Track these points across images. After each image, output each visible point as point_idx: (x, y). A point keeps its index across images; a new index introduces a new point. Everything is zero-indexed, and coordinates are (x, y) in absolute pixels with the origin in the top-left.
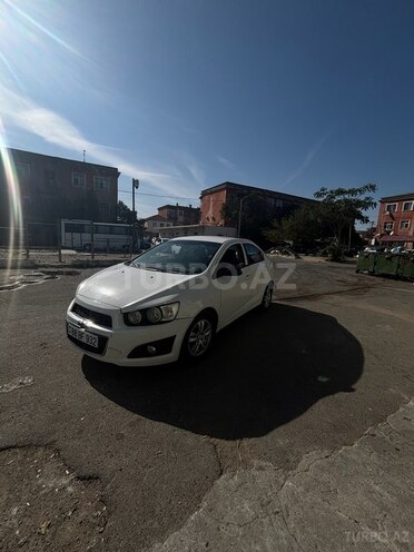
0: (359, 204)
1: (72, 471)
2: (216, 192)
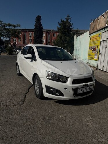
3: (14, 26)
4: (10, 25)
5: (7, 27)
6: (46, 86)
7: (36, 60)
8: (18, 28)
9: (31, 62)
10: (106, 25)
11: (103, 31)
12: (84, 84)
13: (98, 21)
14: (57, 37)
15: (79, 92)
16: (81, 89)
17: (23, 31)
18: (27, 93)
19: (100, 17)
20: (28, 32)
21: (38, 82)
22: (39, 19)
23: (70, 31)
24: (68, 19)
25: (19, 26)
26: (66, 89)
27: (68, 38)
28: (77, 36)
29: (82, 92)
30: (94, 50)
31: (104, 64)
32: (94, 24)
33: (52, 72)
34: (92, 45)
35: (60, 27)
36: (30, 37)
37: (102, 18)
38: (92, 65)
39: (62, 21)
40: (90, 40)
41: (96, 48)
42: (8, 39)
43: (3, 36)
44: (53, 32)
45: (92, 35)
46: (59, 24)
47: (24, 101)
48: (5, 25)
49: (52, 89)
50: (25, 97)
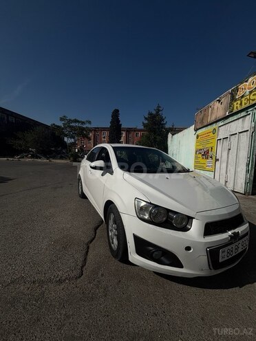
0: (83, 129)
3: (83, 123)
4: (76, 121)
5: (73, 124)
6: (136, 238)
7: (112, 173)
8: (87, 125)
9: (102, 175)
10: (227, 114)
11: (221, 123)
12: (230, 233)
13: (210, 109)
14: (142, 136)
15: (223, 257)
16: (226, 250)
17: (95, 131)
18: (91, 241)
19: (212, 103)
20: (102, 131)
21: (115, 222)
22: (116, 114)
23: (162, 128)
24: (159, 110)
25: (90, 122)
26: (188, 248)
27: (159, 138)
28: (173, 135)
29: (230, 257)
30: (205, 154)
31: (227, 177)
32: (203, 114)
33: (150, 203)
34: (201, 147)
35: (146, 122)
36: (104, 138)
37: (217, 104)
39: (150, 114)
40: (197, 138)
41: (208, 150)
42: (73, 140)
43: (66, 136)
44: (135, 131)
45: (199, 132)
46: (146, 119)
47: (82, 267)
48: (70, 121)
49: (151, 248)
50: (87, 252)
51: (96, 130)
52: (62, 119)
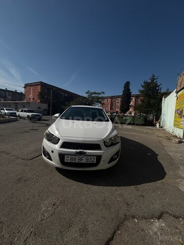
0: (100, 98)
1: (152, 218)
2: (34, 85)
3: (99, 94)
4: (95, 93)
5: (93, 95)
8: (102, 95)
15: (67, 159)
16: (70, 157)
20: (116, 98)
23: (157, 92)
24: (154, 79)
25: (104, 93)
26: (52, 152)
27: (153, 101)
28: (165, 98)
30: (180, 113)
35: (142, 89)
36: (118, 103)
38: (177, 135)
39: (146, 83)
40: (177, 100)
41: (182, 110)
45: (179, 94)
46: (142, 86)
48: (92, 93)
51: (112, 98)
52: (87, 93)
